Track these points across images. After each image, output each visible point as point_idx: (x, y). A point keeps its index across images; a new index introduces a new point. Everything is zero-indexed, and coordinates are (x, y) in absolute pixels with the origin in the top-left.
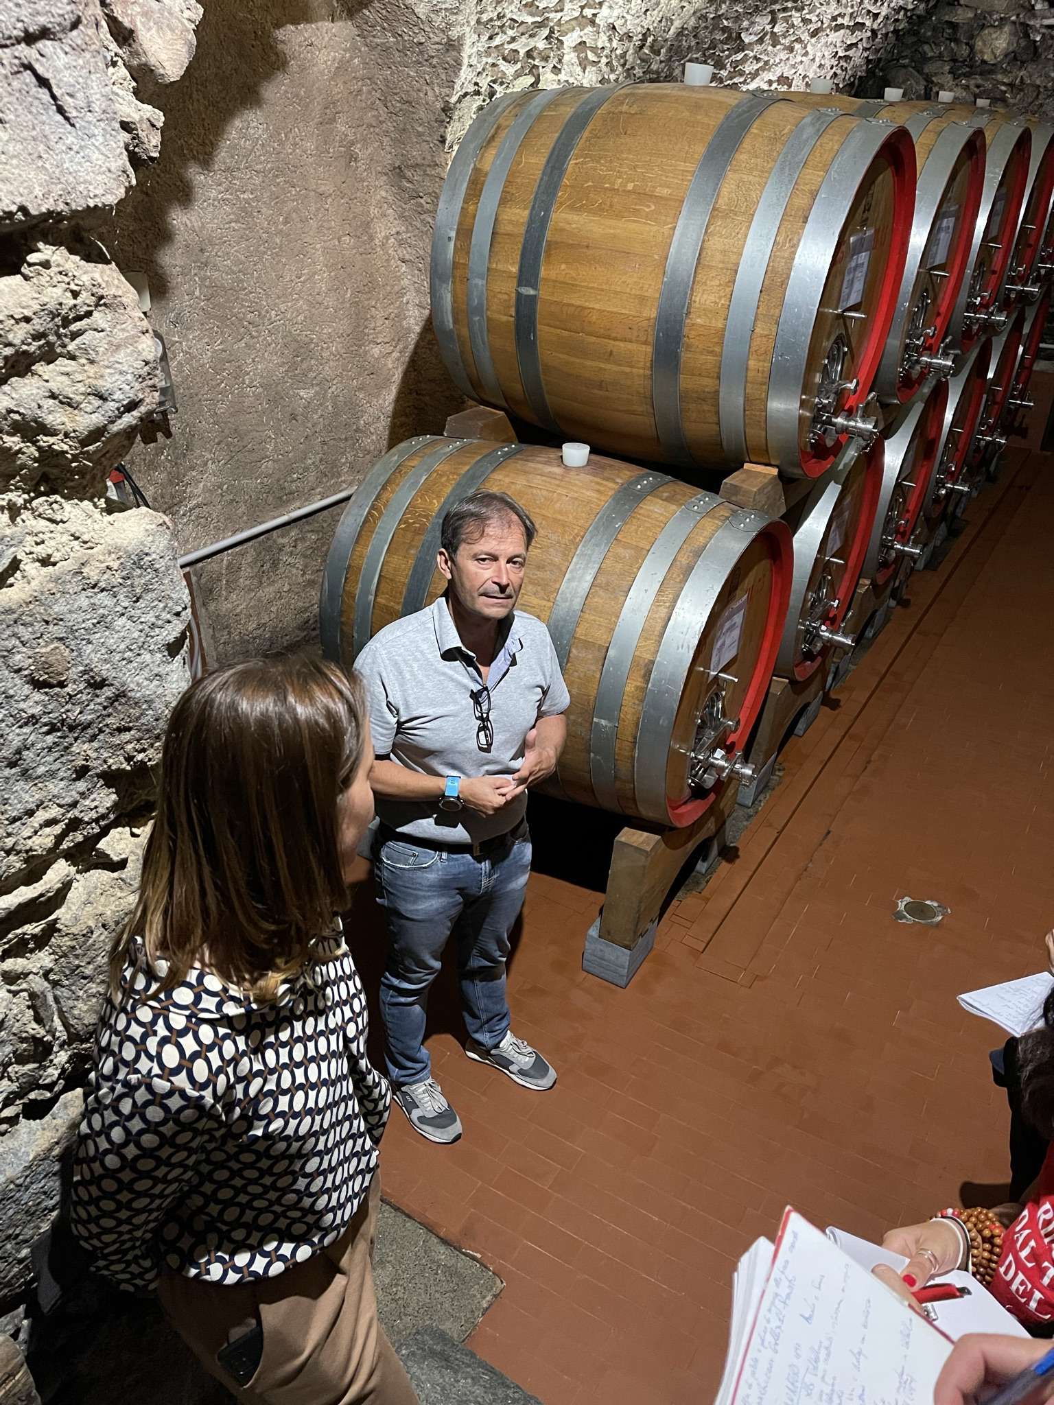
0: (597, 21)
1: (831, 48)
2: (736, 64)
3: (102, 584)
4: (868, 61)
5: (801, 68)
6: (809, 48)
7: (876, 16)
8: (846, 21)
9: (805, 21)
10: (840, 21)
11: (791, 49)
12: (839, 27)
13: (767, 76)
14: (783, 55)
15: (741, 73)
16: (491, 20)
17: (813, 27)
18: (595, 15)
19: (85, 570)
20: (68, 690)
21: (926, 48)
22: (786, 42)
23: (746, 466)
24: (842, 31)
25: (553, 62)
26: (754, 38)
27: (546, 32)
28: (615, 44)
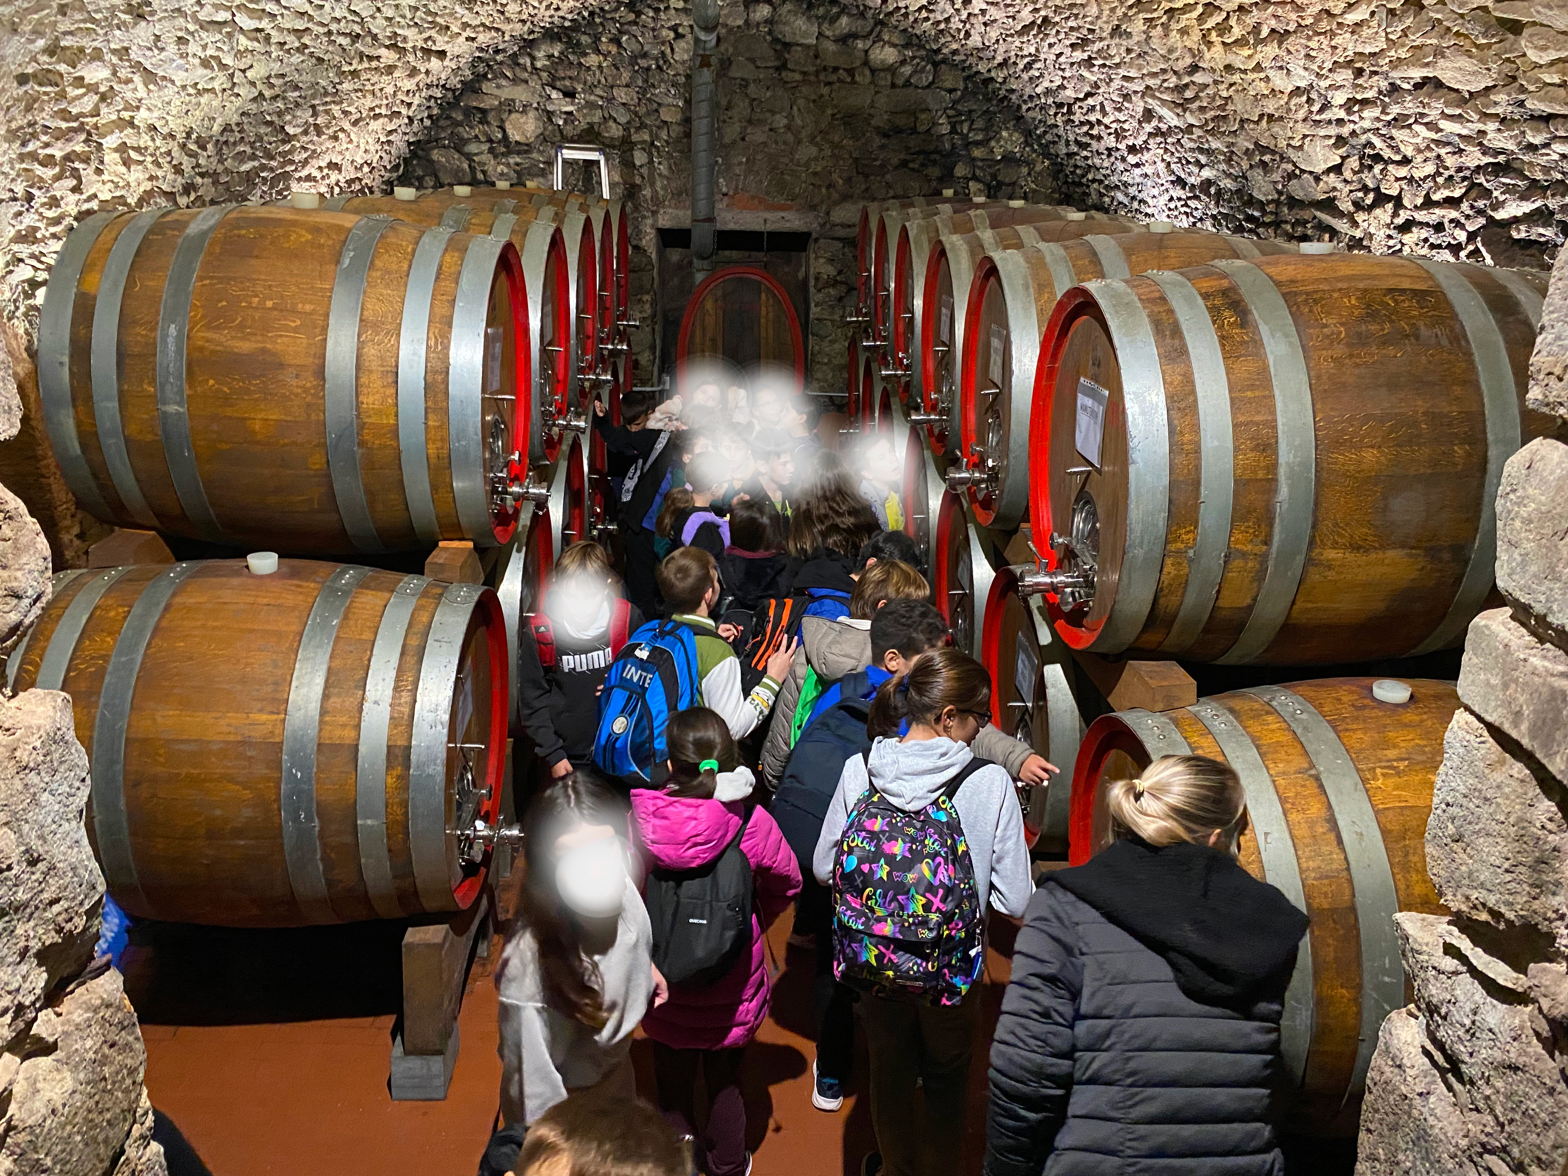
0: (136, 122)
1: (374, 135)
2: (284, 154)
3: (32, 765)
4: (410, 144)
5: (347, 154)
6: (353, 136)
7: (409, 105)
8: (383, 111)
9: (346, 113)
10: (377, 111)
11: (335, 138)
12: (377, 116)
13: (315, 163)
14: (329, 144)
15: (292, 162)
16: (22, 128)
17: (353, 118)
18: (132, 117)
19: (17, 754)
20: (14, 872)
21: (461, 129)
22: (331, 132)
23: (441, 544)
24: (381, 120)
25: (94, 164)
26: (299, 130)
27: (83, 137)
28: (158, 142)
